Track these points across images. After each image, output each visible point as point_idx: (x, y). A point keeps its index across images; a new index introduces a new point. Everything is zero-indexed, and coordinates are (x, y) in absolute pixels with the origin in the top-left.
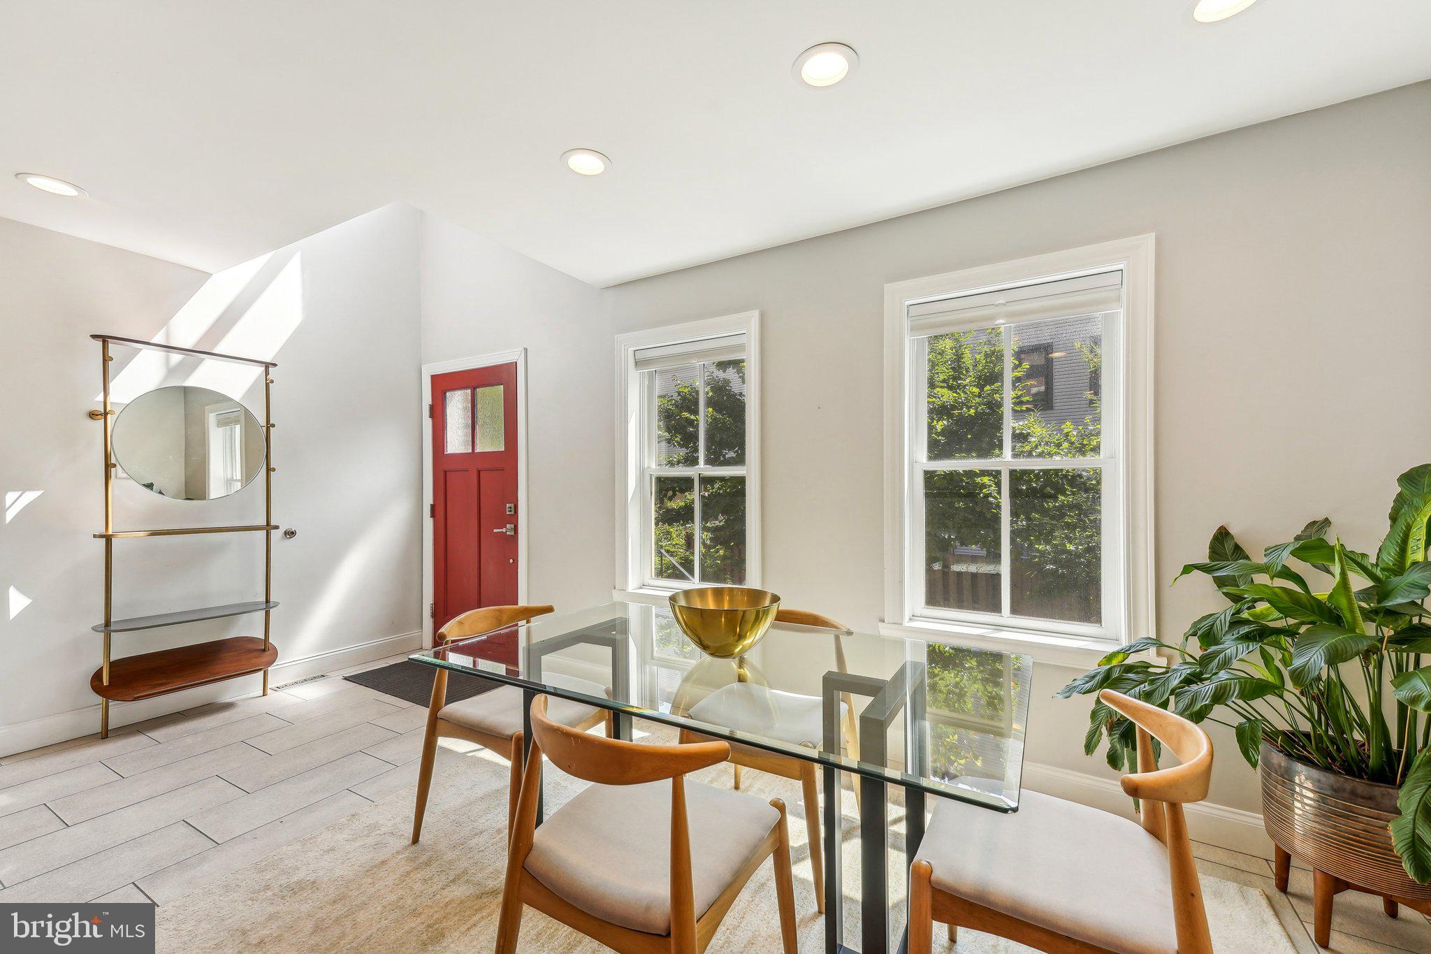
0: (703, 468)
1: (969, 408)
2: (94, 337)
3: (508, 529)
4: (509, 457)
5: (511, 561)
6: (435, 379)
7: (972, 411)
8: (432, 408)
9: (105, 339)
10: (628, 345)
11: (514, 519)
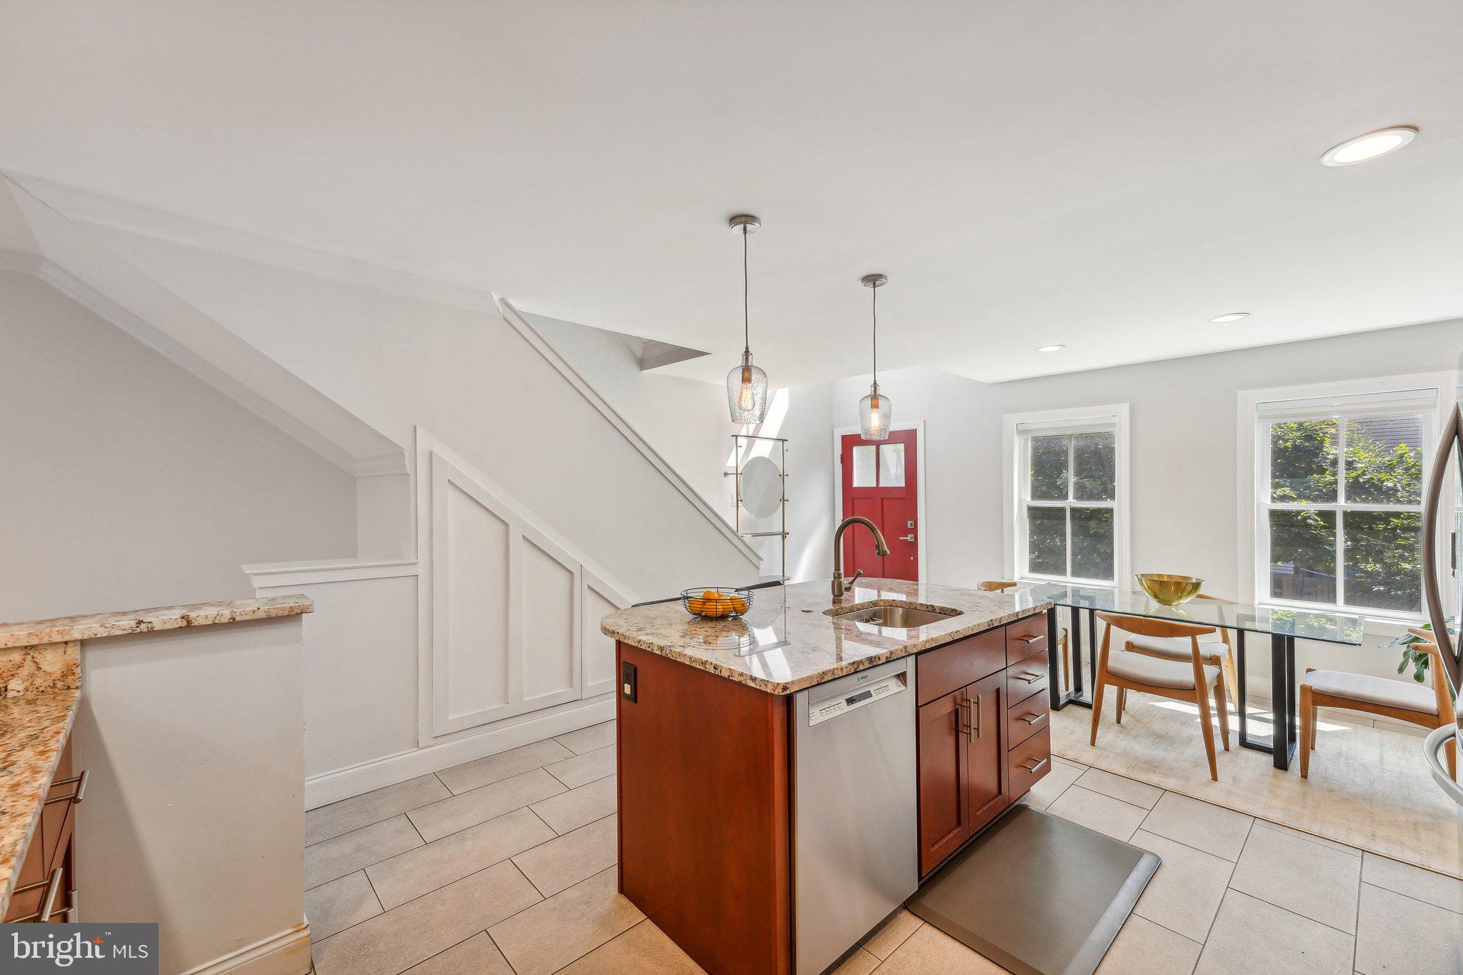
0: (1071, 502)
1: (1287, 441)
2: (732, 436)
3: (910, 538)
4: (909, 491)
5: (912, 558)
6: (844, 438)
7: (1289, 444)
8: (842, 457)
9: (736, 436)
10: (1011, 420)
11: (914, 531)
